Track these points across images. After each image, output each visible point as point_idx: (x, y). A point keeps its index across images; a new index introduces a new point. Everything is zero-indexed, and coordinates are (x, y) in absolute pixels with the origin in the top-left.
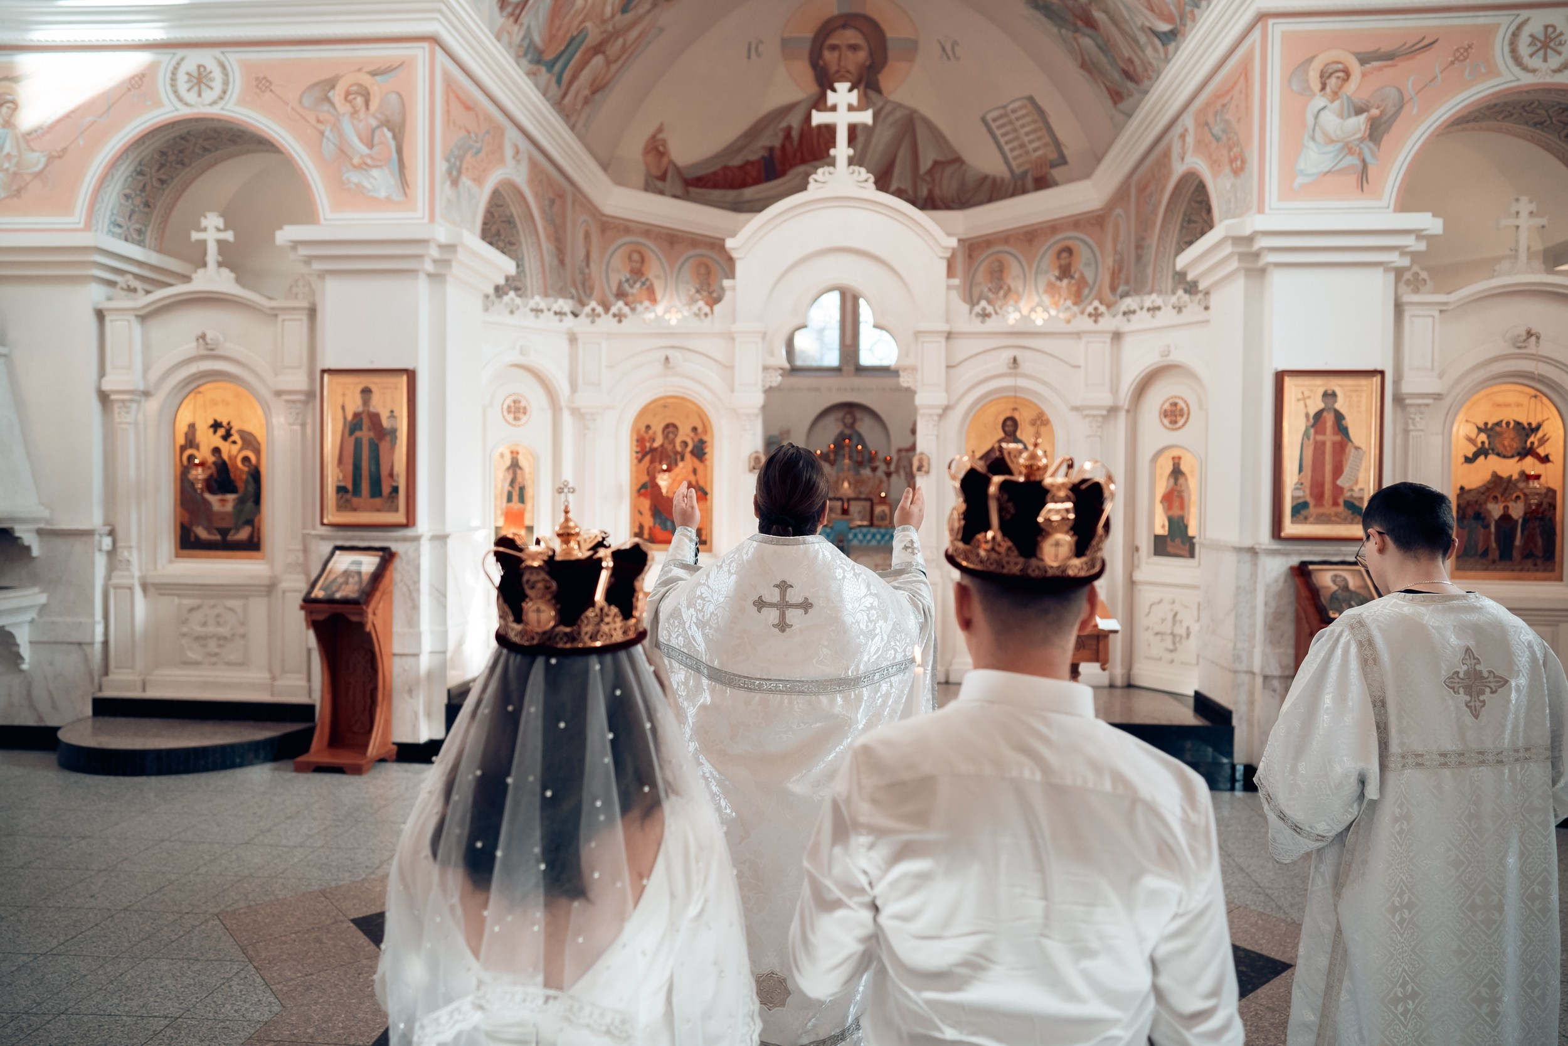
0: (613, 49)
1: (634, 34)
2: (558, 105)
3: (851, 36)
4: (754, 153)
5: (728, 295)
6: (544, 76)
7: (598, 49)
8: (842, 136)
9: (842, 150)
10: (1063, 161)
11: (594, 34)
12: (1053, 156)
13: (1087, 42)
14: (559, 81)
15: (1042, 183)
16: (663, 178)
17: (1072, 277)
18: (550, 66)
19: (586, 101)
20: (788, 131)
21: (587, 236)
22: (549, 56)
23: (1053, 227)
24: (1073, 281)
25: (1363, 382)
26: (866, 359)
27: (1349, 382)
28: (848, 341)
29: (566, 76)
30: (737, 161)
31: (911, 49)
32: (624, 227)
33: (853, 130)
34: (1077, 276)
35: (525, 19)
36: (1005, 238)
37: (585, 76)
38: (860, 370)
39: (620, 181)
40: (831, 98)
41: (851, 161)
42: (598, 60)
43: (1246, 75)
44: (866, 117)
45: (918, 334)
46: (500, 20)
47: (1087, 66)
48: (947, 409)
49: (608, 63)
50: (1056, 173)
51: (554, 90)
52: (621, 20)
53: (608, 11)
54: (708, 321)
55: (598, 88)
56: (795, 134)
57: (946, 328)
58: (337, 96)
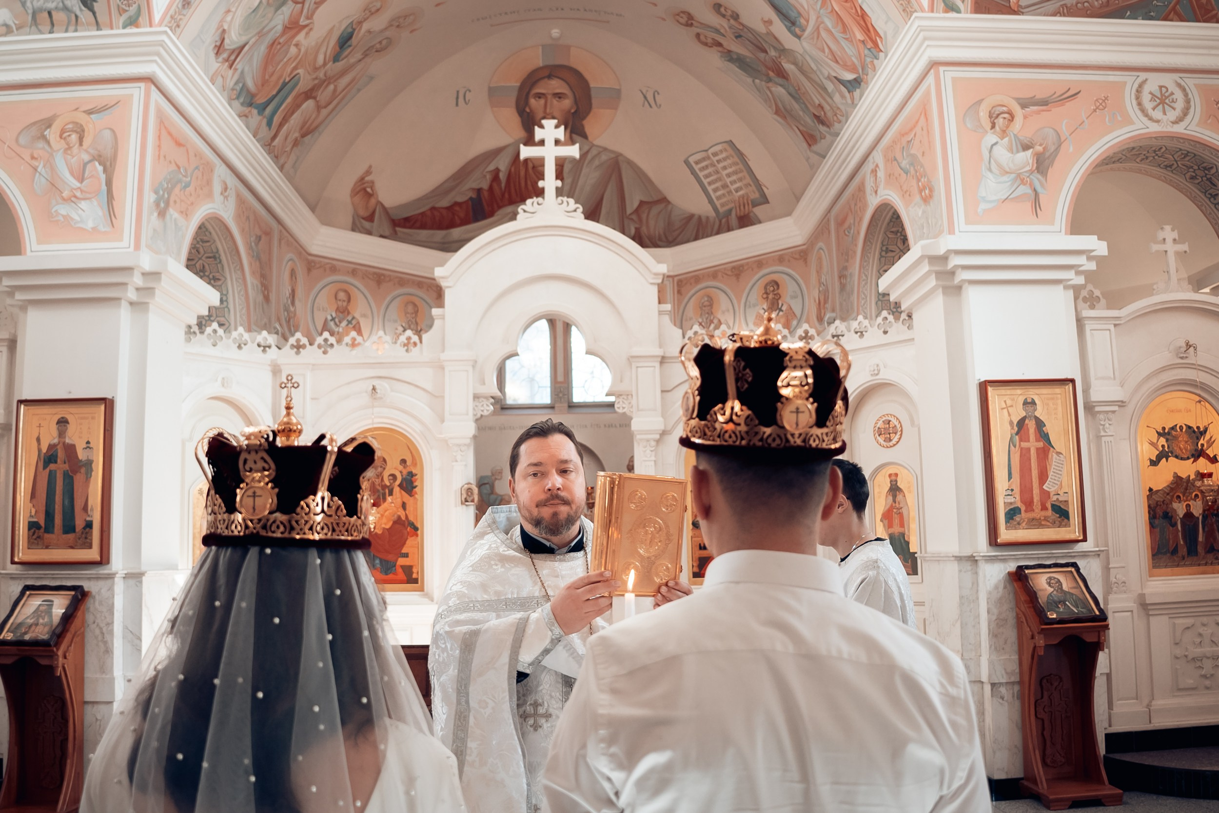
0: (324, 95)
1: (344, 82)
2: (268, 146)
3: (556, 85)
4: (462, 194)
5: (437, 323)
6: (255, 117)
7: (309, 95)
8: (550, 170)
9: (550, 182)
10: (764, 200)
11: (305, 81)
12: (755, 195)
13: (780, 91)
14: (269, 124)
15: (745, 221)
16: (370, 218)
17: (781, 310)
18: (262, 108)
19: (296, 143)
20: (496, 173)
21: (293, 273)
22: (261, 100)
23: (759, 262)
24: (781, 313)
25: (1058, 390)
26: (578, 397)
27: (1045, 391)
28: (560, 378)
29: (277, 120)
30: (445, 203)
31: (614, 97)
32: (331, 266)
33: (560, 164)
34: (784, 308)
35: (239, 65)
36: (714, 273)
37: (296, 119)
38: (572, 406)
39: (326, 221)
40: (539, 133)
41: (559, 192)
42: (309, 104)
43: (925, 114)
44: (573, 151)
45: (632, 359)
46: (215, 65)
47: (781, 112)
48: (664, 433)
49: (319, 108)
50: (758, 211)
51: (264, 132)
52: (334, 68)
53: (320, 60)
54: (415, 351)
55: (307, 131)
56: (502, 176)
57: (659, 352)
58: (52, 134)
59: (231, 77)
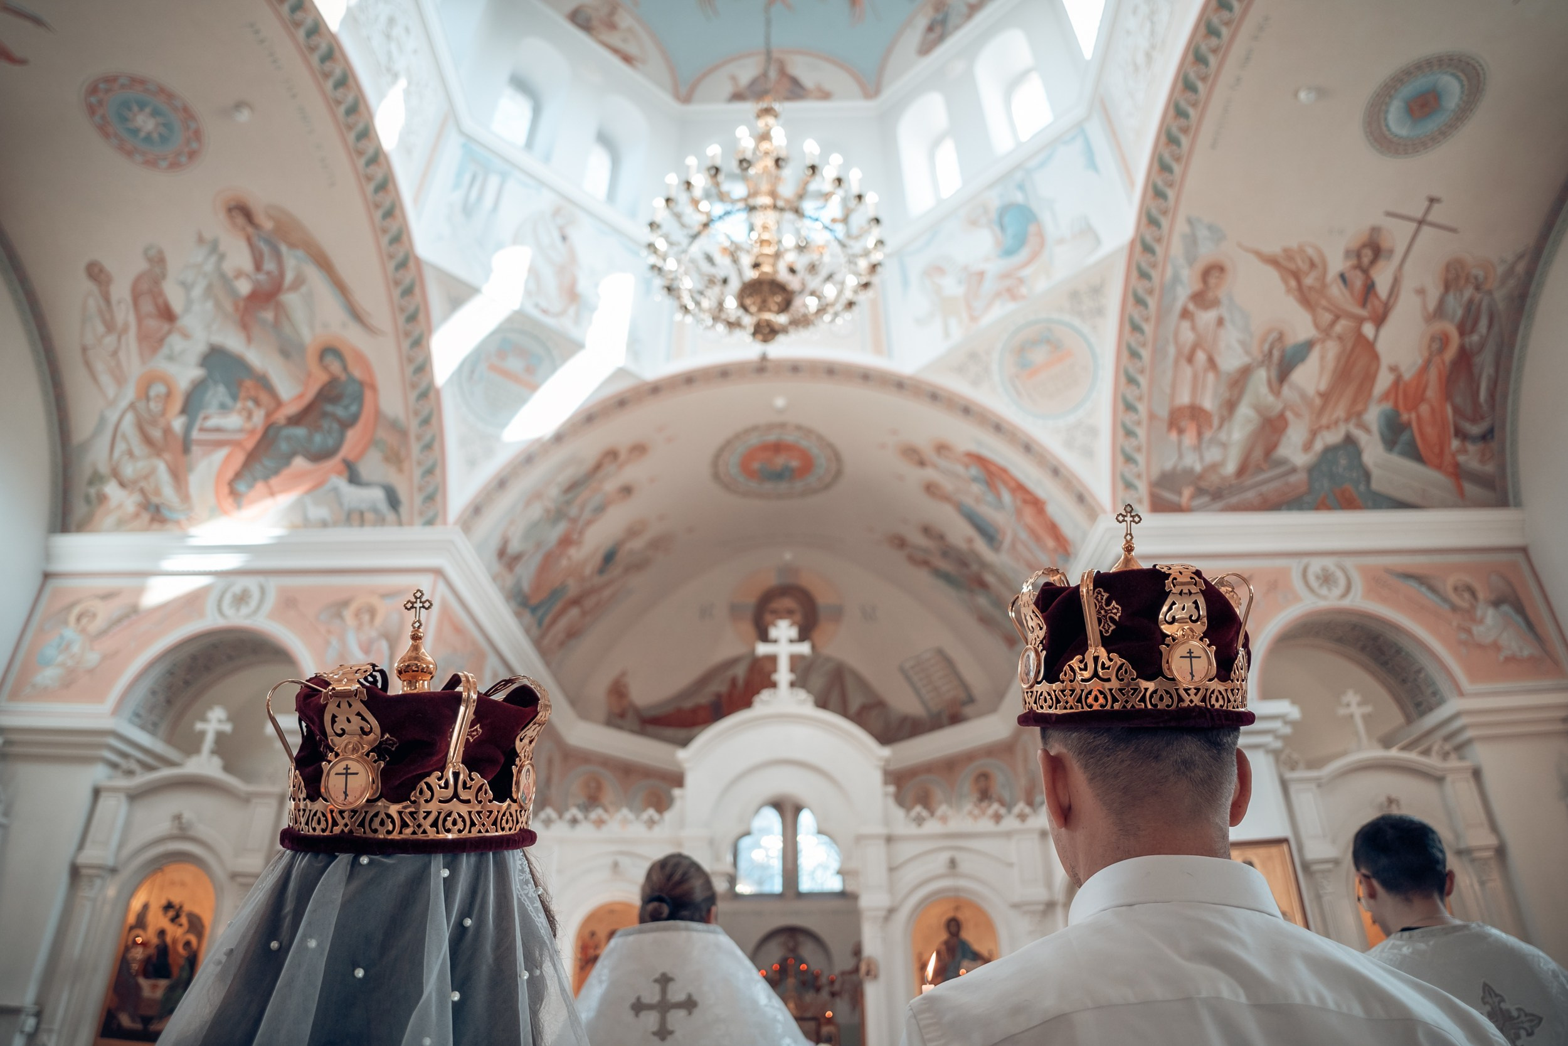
0: (589, 603)
1: (607, 593)
2: (538, 643)
3: (788, 603)
5: (678, 805)
6: (528, 617)
7: (576, 602)
8: (783, 665)
9: (783, 675)
10: (971, 700)
11: (573, 589)
12: (962, 696)
13: (982, 601)
14: (540, 623)
15: (956, 719)
16: (622, 715)
17: (991, 799)
18: (534, 610)
19: (562, 644)
21: (550, 762)
22: (534, 601)
23: (970, 757)
25: (1274, 850)
26: (806, 885)
27: (1262, 851)
28: (790, 866)
29: (547, 620)
30: (688, 704)
31: (837, 614)
32: (584, 757)
34: (995, 799)
36: (929, 768)
37: (563, 623)
38: (800, 896)
39: (584, 715)
41: (792, 685)
45: (860, 839)
46: (497, 567)
47: (985, 620)
48: (891, 911)
49: (584, 614)
50: (968, 710)
51: (535, 631)
52: (597, 580)
53: (588, 571)
54: (657, 829)
55: (573, 634)
56: (741, 682)
57: (886, 832)
58: (348, 614)
59: (510, 581)
